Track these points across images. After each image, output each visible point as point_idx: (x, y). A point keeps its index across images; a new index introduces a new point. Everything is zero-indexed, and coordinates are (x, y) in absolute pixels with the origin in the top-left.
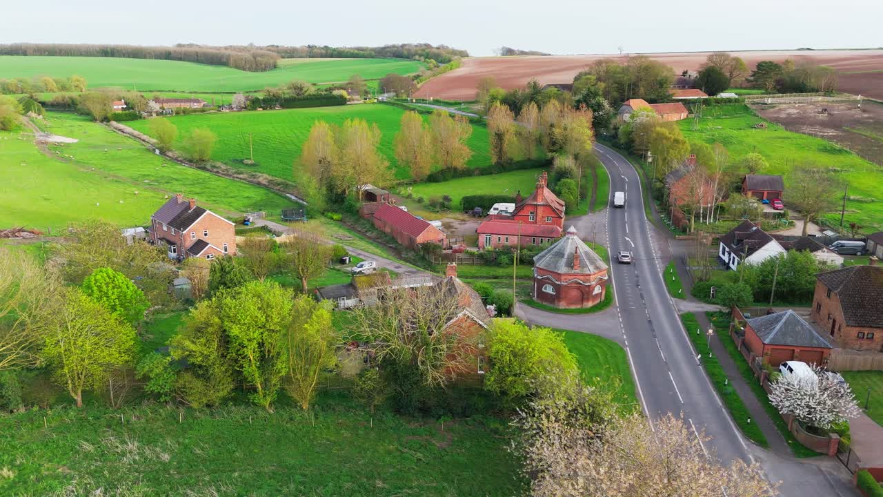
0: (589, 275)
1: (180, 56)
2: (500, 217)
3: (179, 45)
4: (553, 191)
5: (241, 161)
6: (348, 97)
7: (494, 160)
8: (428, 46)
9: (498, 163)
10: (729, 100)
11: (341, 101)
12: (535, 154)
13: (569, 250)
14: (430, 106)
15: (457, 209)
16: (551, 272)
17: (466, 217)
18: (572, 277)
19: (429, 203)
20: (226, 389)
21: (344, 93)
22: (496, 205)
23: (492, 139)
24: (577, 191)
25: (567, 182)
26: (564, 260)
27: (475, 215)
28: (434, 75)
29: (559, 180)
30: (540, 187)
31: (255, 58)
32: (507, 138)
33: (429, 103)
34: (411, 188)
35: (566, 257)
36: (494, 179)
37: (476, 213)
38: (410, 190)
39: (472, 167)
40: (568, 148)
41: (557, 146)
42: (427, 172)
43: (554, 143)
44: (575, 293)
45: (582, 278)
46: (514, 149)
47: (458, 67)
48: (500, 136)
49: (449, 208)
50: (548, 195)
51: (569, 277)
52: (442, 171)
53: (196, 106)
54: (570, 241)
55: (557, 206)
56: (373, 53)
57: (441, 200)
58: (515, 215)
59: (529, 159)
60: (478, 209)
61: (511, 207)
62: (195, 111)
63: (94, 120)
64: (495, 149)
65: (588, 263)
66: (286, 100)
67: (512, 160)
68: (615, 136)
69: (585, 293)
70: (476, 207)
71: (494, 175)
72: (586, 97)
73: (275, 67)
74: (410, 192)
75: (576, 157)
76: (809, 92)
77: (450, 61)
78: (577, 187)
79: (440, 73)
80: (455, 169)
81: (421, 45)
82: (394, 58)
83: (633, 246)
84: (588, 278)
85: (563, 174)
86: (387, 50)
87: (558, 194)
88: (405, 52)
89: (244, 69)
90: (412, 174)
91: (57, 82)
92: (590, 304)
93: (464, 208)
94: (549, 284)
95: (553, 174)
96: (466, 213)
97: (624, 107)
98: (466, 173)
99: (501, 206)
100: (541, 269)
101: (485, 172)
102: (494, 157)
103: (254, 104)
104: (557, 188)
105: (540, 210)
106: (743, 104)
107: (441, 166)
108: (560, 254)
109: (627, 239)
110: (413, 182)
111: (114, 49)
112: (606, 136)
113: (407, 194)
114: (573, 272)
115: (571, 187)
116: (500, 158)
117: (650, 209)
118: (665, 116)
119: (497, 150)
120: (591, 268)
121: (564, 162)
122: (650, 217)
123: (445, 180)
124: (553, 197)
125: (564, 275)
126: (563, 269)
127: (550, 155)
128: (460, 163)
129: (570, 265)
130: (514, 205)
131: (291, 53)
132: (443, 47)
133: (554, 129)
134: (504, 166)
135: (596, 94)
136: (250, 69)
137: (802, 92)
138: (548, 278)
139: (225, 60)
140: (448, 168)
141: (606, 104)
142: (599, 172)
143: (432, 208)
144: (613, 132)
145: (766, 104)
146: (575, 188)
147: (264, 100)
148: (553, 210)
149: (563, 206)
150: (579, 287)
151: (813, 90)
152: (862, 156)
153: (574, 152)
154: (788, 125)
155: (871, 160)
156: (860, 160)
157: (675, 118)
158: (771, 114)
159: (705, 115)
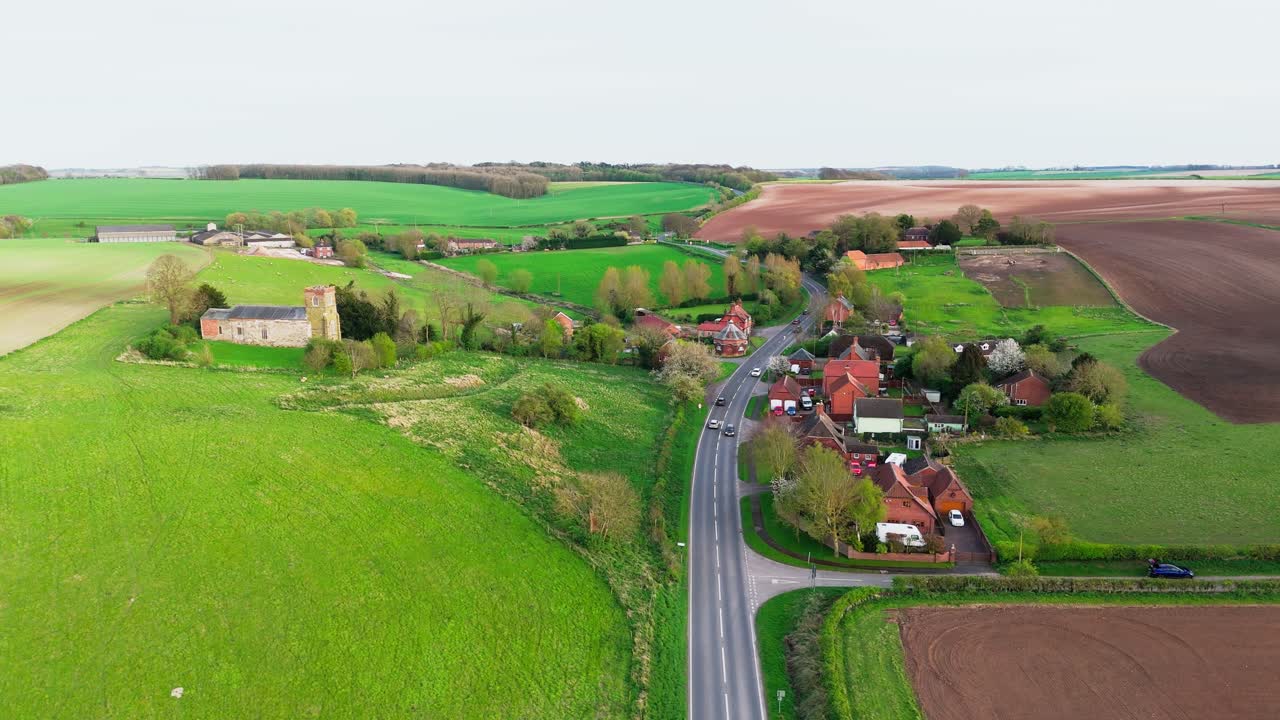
0: (736, 341)
1: (434, 179)
3: (431, 165)
5: (551, 294)
6: (628, 238)
7: (727, 294)
8: (726, 168)
9: (730, 296)
11: (622, 242)
13: (728, 330)
14: (704, 248)
15: (692, 321)
16: (720, 340)
19: (678, 318)
20: (589, 356)
21: (625, 234)
22: (717, 319)
23: (726, 279)
28: (725, 209)
30: (733, 306)
31: (521, 183)
32: (736, 279)
33: (705, 246)
35: (727, 333)
38: (667, 311)
39: (710, 298)
42: (681, 300)
43: (770, 284)
44: (730, 349)
45: (733, 342)
46: (742, 286)
47: (756, 197)
48: (731, 278)
49: (687, 321)
50: (739, 310)
51: (727, 342)
52: (691, 301)
53: (488, 246)
54: (729, 327)
55: (743, 317)
56: (660, 176)
57: (685, 317)
58: (720, 321)
59: (753, 293)
62: (489, 251)
63: (405, 258)
64: (728, 286)
65: (736, 336)
66: (570, 241)
67: (740, 294)
69: (735, 349)
73: (544, 193)
75: (780, 292)
77: (749, 188)
79: (731, 207)
80: (700, 300)
81: (718, 167)
82: (685, 183)
83: (784, 339)
85: (763, 303)
86: (677, 172)
88: (698, 176)
89: (508, 196)
90: (670, 302)
91: (332, 216)
92: (737, 355)
93: (698, 321)
94: (719, 346)
96: (699, 323)
97: (843, 256)
98: (708, 302)
100: (716, 339)
101: (719, 301)
102: (728, 291)
103: (542, 245)
105: (733, 319)
106: (953, 255)
107: (690, 298)
108: (725, 332)
110: (670, 308)
111: (362, 171)
114: (728, 339)
116: (731, 292)
118: (880, 264)
120: (737, 338)
121: (768, 295)
123: (693, 306)
124: (743, 312)
126: (724, 338)
128: (703, 296)
129: (728, 336)
131: (562, 174)
132: (745, 169)
134: (734, 298)
136: (516, 196)
138: (719, 343)
139: (487, 185)
140: (695, 299)
141: (830, 254)
143: (678, 321)
145: (972, 255)
147: (551, 242)
148: (740, 319)
149: (748, 317)
150: (731, 346)
151: (1031, 243)
152: (995, 296)
153: (778, 289)
154: (971, 273)
155: (998, 299)
156: (989, 299)
157: (891, 265)
158: (971, 264)
159: (917, 263)
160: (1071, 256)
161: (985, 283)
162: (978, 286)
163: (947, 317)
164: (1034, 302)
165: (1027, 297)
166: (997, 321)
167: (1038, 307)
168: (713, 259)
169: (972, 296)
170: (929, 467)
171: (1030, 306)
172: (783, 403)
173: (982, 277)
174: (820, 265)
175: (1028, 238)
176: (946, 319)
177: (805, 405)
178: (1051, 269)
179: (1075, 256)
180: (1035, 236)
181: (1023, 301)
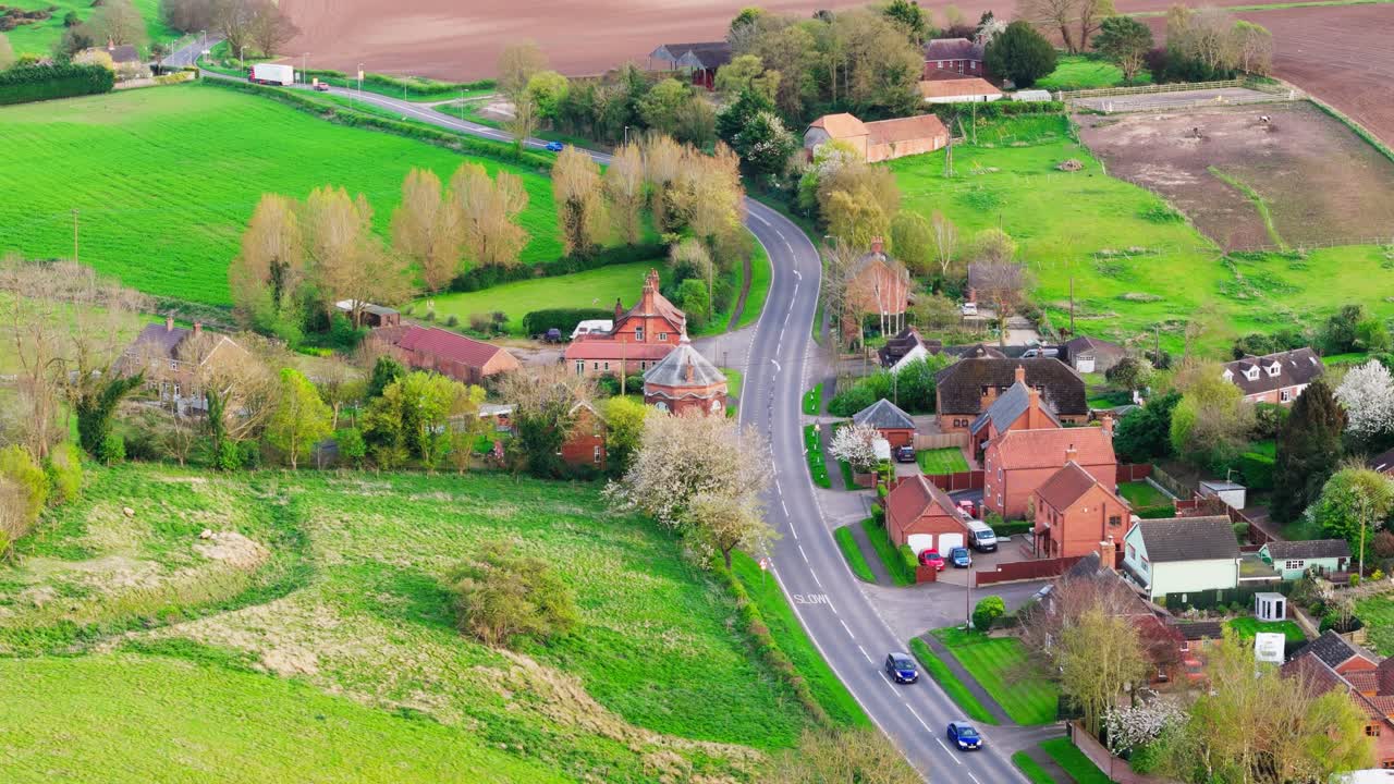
0: (705, 387)
2: (592, 336)
4: (672, 300)
6: (114, 68)
7: (567, 248)
9: (574, 255)
10: (1033, 108)
12: (639, 236)
13: (681, 361)
15: (519, 333)
16: (663, 386)
17: (535, 343)
18: (686, 391)
19: (470, 325)
20: (403, 456)
22: (582, 324)
23: (562, 212)
24: (709, 298)
25: (691, 284)
26: (678, 371)
27: (549, 340)
29: (681, 282)
30: (648, 293)
32: (589, 208)
33: (354, 87)
34: (432, 303)
35: (679, 368)
36: (571, 282)
37: (553, 337)
38: (428, 306)
39: (529, 262)
40: (695, 224)
41: (678, 222)
42: (453, 268)
43: (672, 217)
44: (693, 408)
45: (697, 391)
46: (603, 228)
48: (576, 207)
49: (506, 332)
50: (660, 303)
51: (683, 391)
52: (477, 272)
54: (683, 352)
55: (674, 318)
57: (491, 321)
58: (612, 335)
59: (629, 244)
60: (554, 331)
61: (607, 325)
64: (570, 230)
65: (703, 374)
67: (599, 247)
68: (794, 193)
70: (550, 327)
71: (569, 277)
72: (738, 110)
74: (430, 309)
75: (710, 241)
76: (1214, 79)
78: (708, 292)
80: (501, 267)
83: (779, 368)
84: (703, 390)
85: (686, 271)
87: (678, 303)
90: (429, 279)
93: (531, 332)
94: (661, 400)
95: (671, 271)
96: (535, 338)
97: (811, 133)
98: (521, 274)
99: (589, 325)
100: (652, 384)
101: (554, 270)
102: (569, 243)
104: (677, 294)
105: (650, 324)
106: (1060, 114)
107: (476, 262)
108: (673, 367)
109: (774, 362)
110: (428, 293)
112: (778, 189)
113: (425, 315)
114: (686, 384)
115: (700, 292)
116: (579, 245)
117: (822, 321)
118: (898, 145)
119: (572, 231)
120: (707, 380)
121: (688, 251)
122: (817, 334)
123: (483, 286)
124: (669, 306)
125: (679, 388)
126: (675, 382)
127: (666, 237)
128: (509, 257)
129: (683, 377)
130: (611, 322)
133: (670, 193)
134: (586, 259)
135: (759, 105)
137: (1200, 78)
138: (660, 395)
140: (488, 266)
141: (776, 124)
142: (757, 263)
143: (477, 333)
144: (790, 184)
145: (1103, 114)
146: (706, 294)
148: (668, 323)
149: (682, 318)
150: (694, 400)
151: (1222, 75)
152: (1196, 223)
153: (705, 233)
154: (1121, 162)
155: (1208, 232)
156: (1185, 231)
157: (920, 147)
158: (1105, 136)
159: (983, 139)
160: (1325, 111)
161: (1166, 192)
162: (1153, 200)
163: (1115, 287)
164: (1287, 237)
165: (1270, 224)
166: (1231, 291)
167: (1301, 250)
168: (427, 135)
169: (1148, 225)
170: (1358, 655)
171: (1285, 248)
172: (936, 541)
173: (1146, 172)
174: (757, 154)
175: (1213, 64)
176: (1117, 293)
177: (983, 542)
178: (1294, 148)
179: (1334, 110)
180: (1227, 55)
181: (1265, 238)
